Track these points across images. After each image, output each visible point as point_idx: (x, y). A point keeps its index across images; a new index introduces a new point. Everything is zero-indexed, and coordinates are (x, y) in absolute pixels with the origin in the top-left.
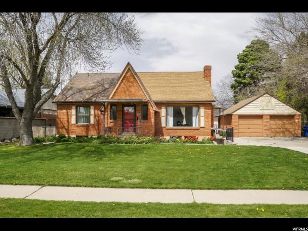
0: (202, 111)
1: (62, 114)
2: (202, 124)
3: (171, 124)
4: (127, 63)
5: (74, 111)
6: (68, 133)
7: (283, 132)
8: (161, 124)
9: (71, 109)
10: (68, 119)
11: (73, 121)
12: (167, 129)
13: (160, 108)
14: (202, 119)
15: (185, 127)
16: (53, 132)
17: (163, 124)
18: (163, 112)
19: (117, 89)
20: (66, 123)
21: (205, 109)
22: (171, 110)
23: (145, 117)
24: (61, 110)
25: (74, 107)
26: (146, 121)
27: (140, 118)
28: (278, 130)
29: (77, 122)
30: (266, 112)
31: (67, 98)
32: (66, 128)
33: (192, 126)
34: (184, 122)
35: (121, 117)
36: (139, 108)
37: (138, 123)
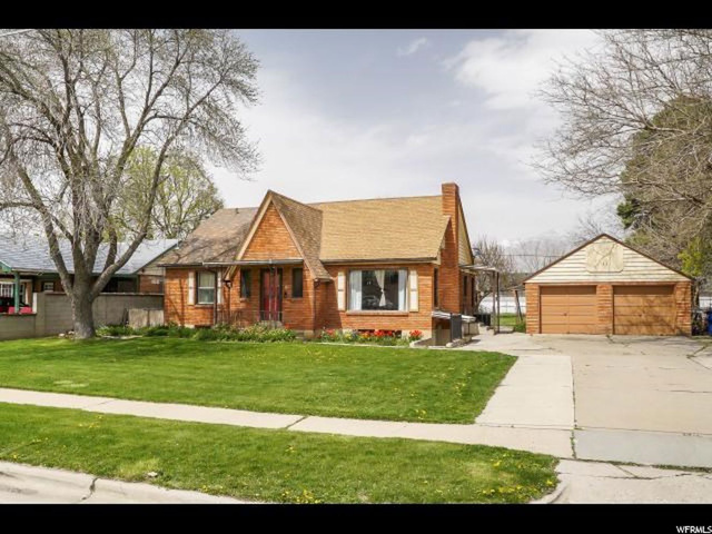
0: (414, 279)
1: (172, 286)
2: (414, 307)
3: (357, 305)
4: (265, 193)
5: (191, 282)
6: (182, 320)
7: (648, 325)
8: (336, 304)
9: (188, 277)
10: (182, 295)
11: (191, 300)
12: (348, 315)
13: (335, 275)
14: (414, 296)
15: (381, 312)
16: (158, 318)
17: (341, 305)
18: (340, 281)
19: (252, 241)
20: (179, 301)
21: (419, 274)
22: (357, 277)
23: (299, 292)
24: (172, 279)
25: (191, 274)
26: (299, 299)
27: (290, 293)
28: (634, 319)
29: (196, 301)
30: (603, 278)
31: (180, 258)
32: (179, 311)
33: (397, 309)
34: (383, 302)
35: (258, 292)
36: (289, 276)
37: (286, 303)
